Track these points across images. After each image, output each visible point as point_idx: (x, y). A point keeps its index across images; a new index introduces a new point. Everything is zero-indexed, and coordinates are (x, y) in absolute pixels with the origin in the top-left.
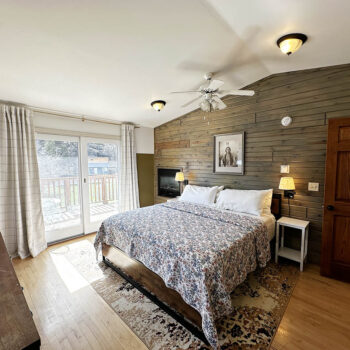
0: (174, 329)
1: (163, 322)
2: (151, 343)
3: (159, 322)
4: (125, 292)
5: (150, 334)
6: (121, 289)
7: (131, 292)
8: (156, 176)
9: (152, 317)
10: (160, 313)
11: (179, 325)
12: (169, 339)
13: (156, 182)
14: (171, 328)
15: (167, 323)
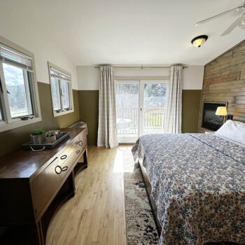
0: (150, 231)
1: (147, 221)
2: (130, 227)
3: (143, 219)
4: (137, 187)
5: (133, 222)
6: (136, 184)
7: (141, 189)
8: (202, 110)
9: (142, 212)
10: (148, 214)
11: (156, 232)
12: (142, 235)
13: (201, 115)
14: (149, 229)
15: (148, 224)
